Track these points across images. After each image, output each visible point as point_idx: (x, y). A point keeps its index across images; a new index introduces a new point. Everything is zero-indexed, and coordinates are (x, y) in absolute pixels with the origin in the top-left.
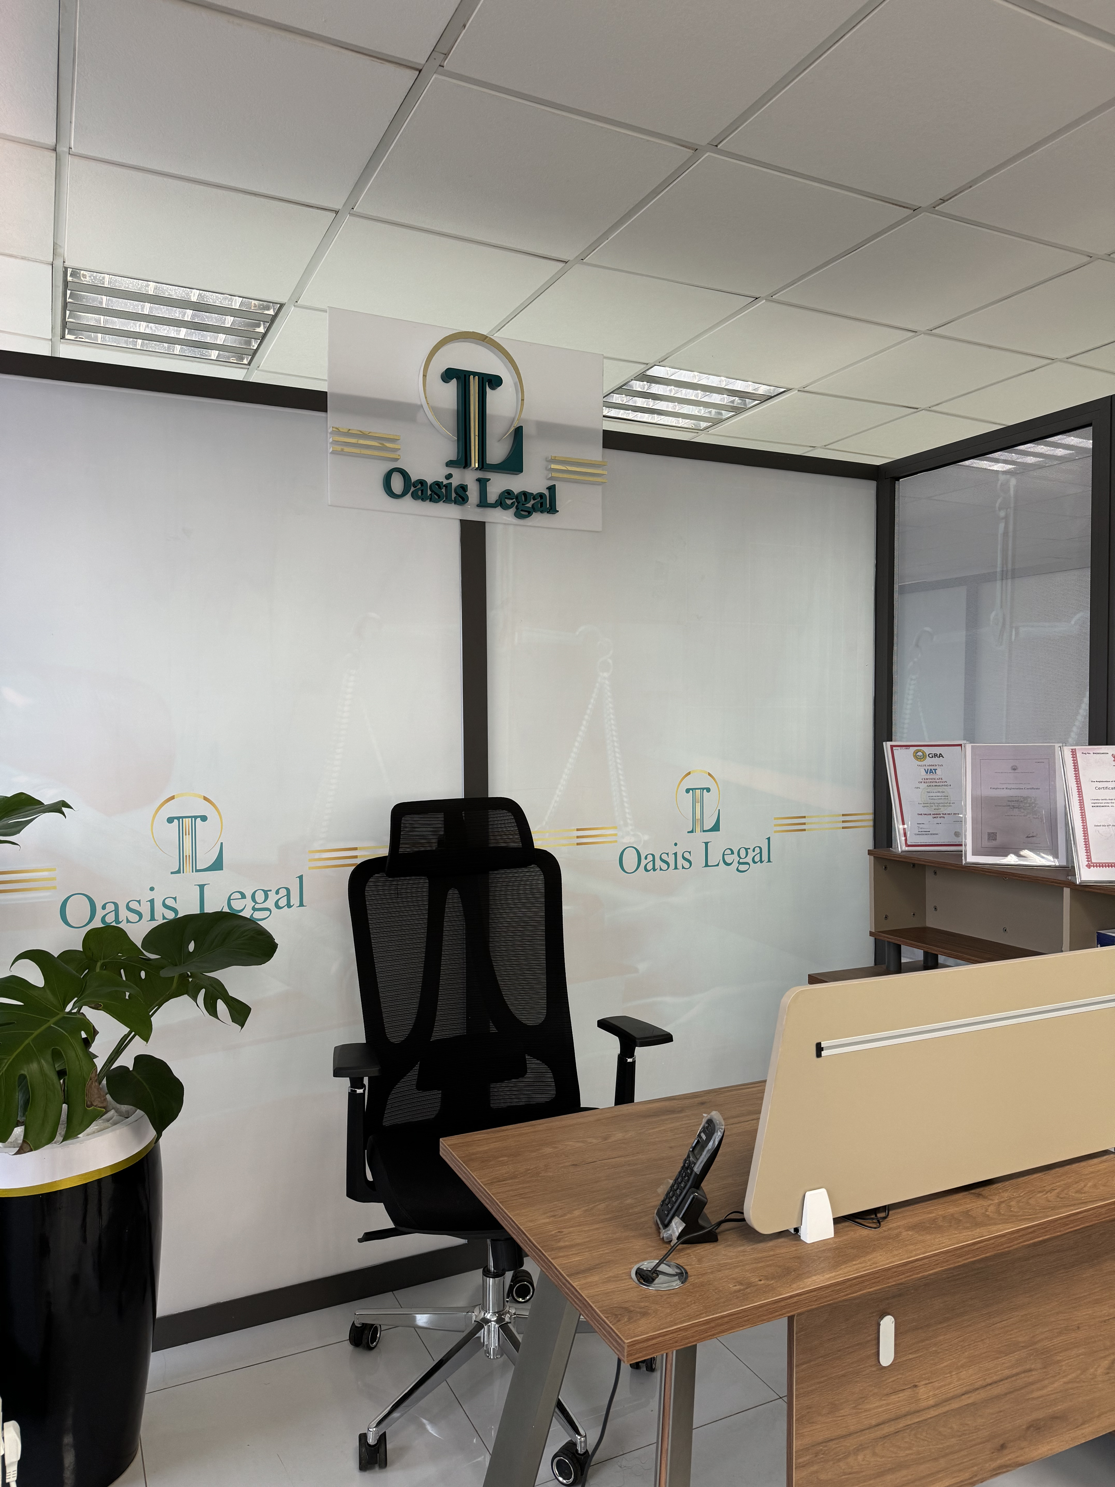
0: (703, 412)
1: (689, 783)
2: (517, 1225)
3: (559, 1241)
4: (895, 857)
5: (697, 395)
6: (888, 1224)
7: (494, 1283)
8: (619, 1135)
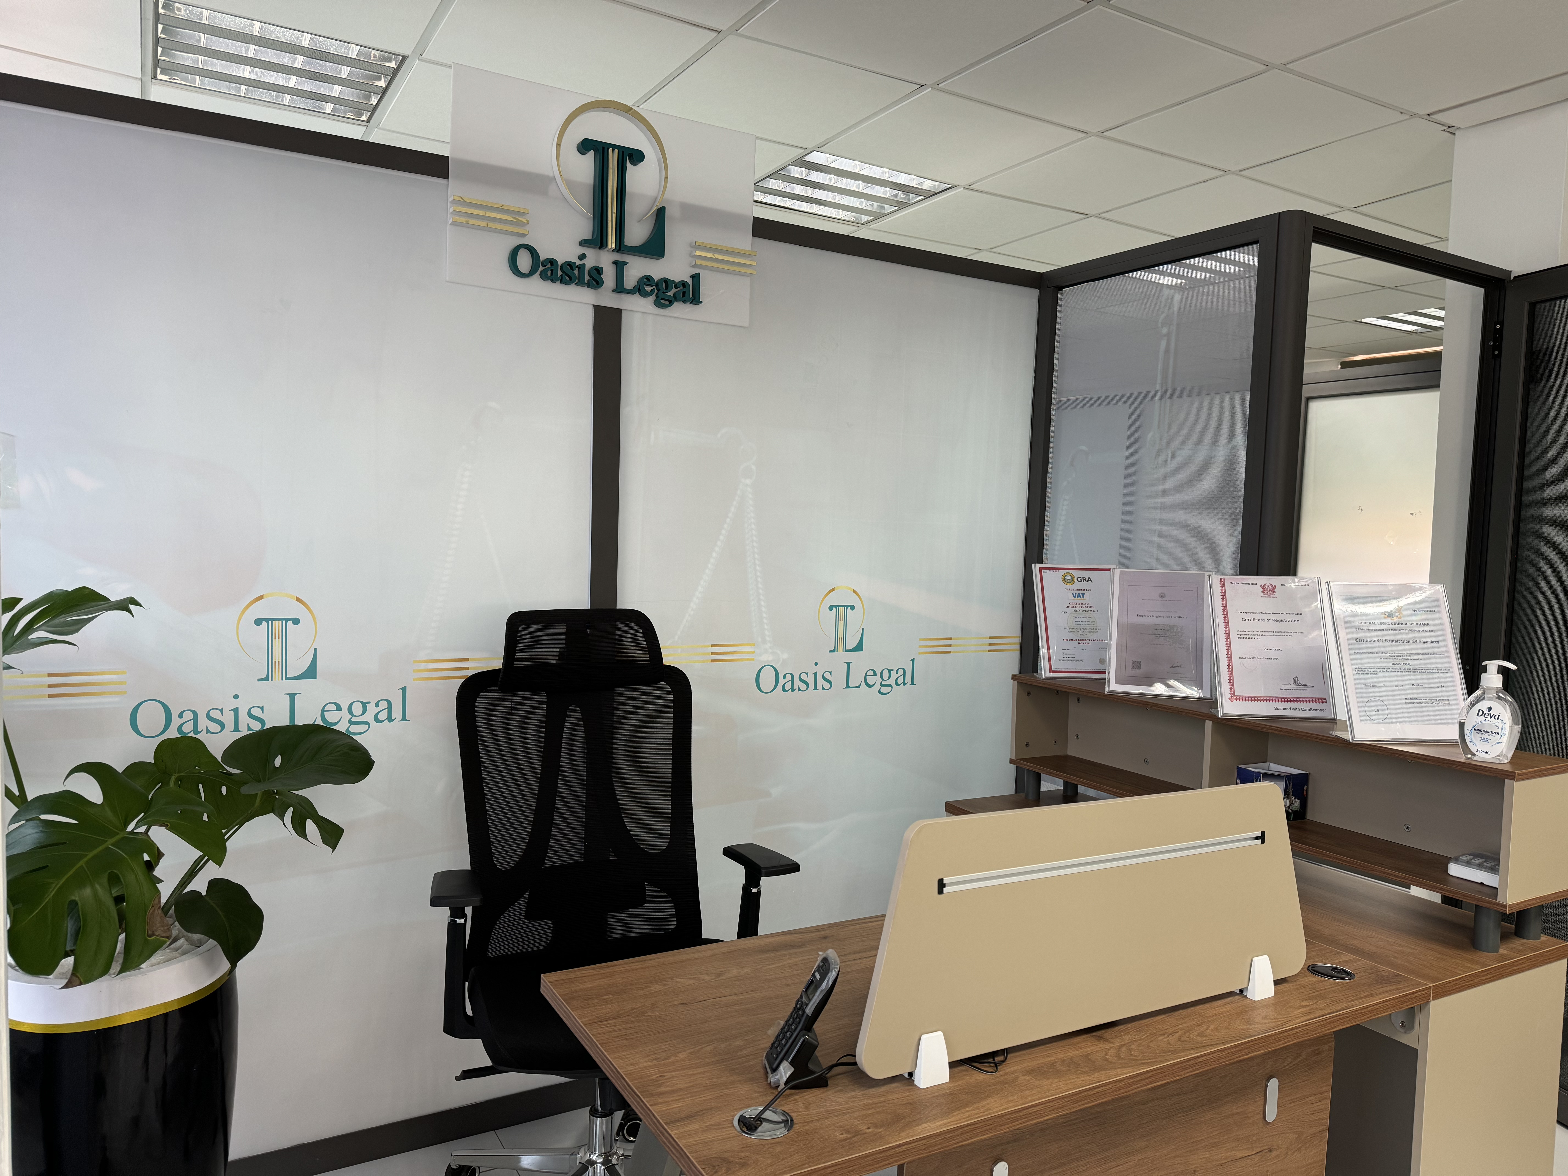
0: (864, 204)
1: (833, 600)
2: (616, 1069)
3: (660, 1086)
4: (1038, 683)
5: (858, 186)
6: (1006, 1068)
7: (602, 1123)
8: (734, 972)
